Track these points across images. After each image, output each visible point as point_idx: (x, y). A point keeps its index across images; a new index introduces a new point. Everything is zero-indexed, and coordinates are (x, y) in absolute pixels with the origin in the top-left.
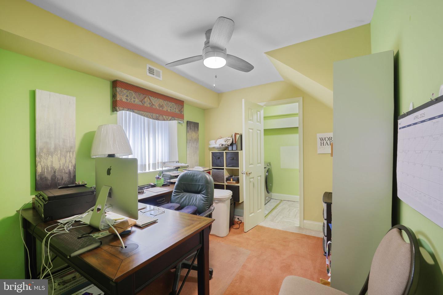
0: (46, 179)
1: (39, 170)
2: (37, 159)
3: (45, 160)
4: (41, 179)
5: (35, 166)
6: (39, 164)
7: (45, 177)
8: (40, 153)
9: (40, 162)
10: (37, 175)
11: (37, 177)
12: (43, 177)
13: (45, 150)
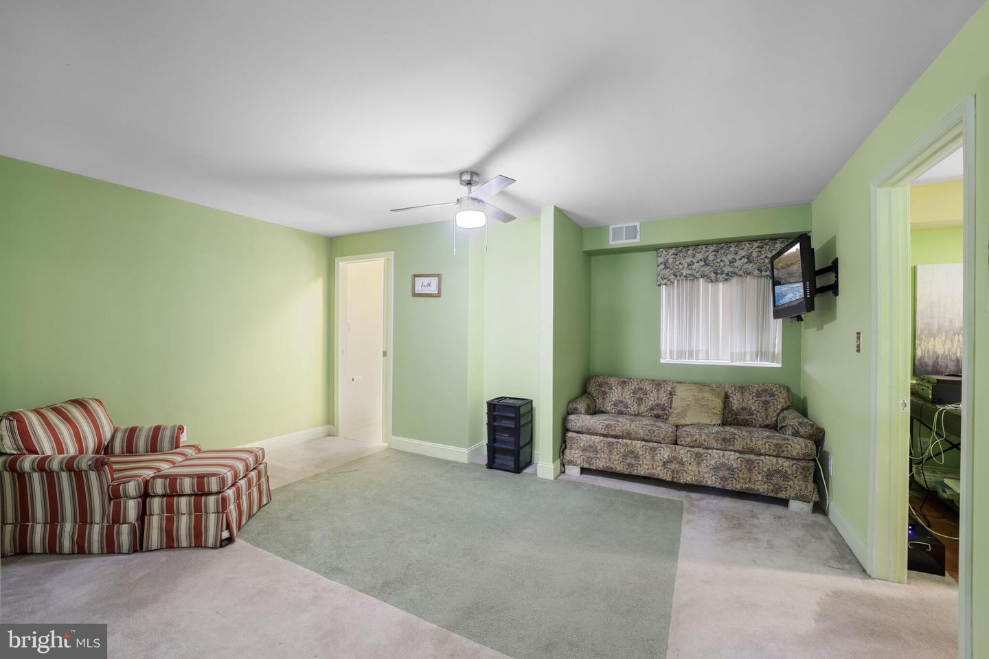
0: (927, 365)
1: (919, 353)
2: (917, 342)
3: (925, 344)
4: (921, 364)
5: (914, 348)
6: (919, 347)
7: (925, 363)
8: (920, 335)
9: (920, 345)
10: (916, 358)
11: (916, 361)
12: (923, 361)
13: (926, 332)
